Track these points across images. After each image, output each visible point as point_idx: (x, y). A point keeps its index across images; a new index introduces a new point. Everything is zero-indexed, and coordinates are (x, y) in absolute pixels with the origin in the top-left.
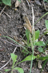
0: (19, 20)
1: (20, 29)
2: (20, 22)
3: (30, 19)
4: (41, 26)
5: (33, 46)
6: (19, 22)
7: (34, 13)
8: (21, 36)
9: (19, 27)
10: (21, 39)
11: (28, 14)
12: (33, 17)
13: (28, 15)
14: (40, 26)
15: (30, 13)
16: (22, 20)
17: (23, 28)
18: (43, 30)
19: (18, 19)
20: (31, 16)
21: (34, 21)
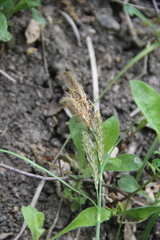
0: (45, 85)
1: (51, 117)
2: (50, 93)
3: (82, 79)
4: (124, 100)
5: (99, 172)
6: (44, 94)
7: (97, 59)
8: (56, 143)
9: (45, 112)
10: (56, 150)
11: (76, 62)
12: (95, 72)
13: (74, 65)
14: (120, 99)
15: (82, 60)
16: (55, 84)
17: (63, 111)
18: (132, 114)
19: (40, 82)
20: (85, 69)
21: (100, 86)
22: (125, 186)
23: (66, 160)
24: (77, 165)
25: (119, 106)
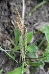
0: (5, 10)
1: (6, 23)
3: (19, 10)
4: (32, 19)
6: (4, 13)
7: (25, 3)
8: (6, 32)
9: (4, 21)
10: (6, 35)
11: (18, 3)
15: (20, 2)
16: (9, 10)
19: (3, 9)
20: (20, 6)
21: (25, 13)
22: (31, 56)
23: (9, 40)
24: (13, 43)
25: (30, 21)
